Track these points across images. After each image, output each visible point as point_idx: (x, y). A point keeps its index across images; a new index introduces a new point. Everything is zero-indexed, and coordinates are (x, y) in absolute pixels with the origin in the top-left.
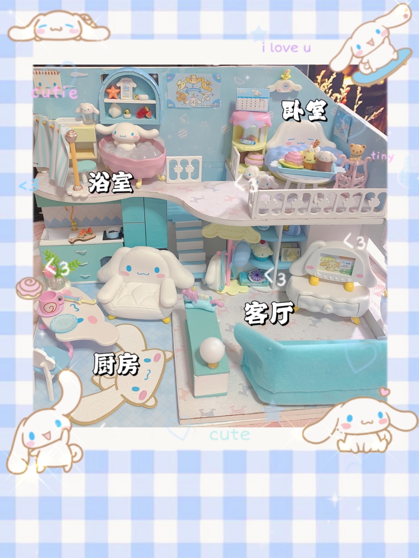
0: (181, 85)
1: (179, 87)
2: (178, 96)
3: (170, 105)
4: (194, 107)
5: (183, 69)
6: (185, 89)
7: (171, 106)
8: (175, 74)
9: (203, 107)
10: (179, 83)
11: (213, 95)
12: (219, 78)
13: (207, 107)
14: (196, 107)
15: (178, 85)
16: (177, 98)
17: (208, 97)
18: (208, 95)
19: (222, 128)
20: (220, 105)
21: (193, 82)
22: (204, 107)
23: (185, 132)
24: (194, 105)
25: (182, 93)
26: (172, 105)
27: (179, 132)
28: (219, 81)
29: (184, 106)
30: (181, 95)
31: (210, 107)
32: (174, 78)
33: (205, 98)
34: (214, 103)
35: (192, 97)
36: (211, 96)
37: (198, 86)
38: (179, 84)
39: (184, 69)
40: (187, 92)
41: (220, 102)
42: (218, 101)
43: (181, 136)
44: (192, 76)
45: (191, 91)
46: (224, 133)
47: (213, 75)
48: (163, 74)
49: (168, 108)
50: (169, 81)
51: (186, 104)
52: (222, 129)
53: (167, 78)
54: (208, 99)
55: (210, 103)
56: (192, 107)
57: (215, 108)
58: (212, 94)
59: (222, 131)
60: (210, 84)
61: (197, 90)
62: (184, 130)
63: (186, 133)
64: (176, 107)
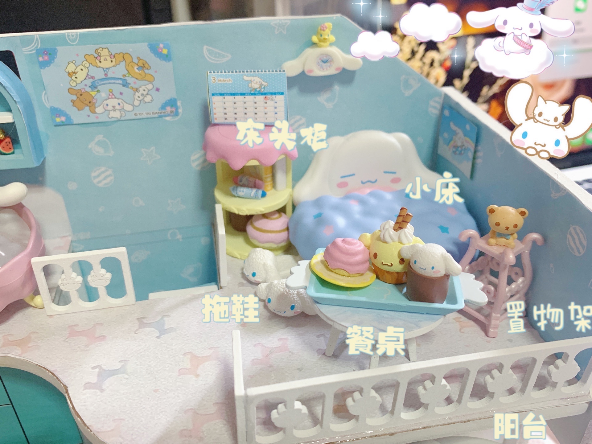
0: (75, 73)
1: (74, 78)
2: (74, 98)
3: (58, 120)
4: (116, 119)
5: (73, 36)
6: (89, 82)
7: (62, 122)
8: (56, 49)
9: (139, 117)
11: (158, 90)
12: (165, 51)
13: (149, 116)
14: (122, 119)
16: (73, 101)
17: (147, 94)
18: (147, 90)
19: (193, 158)
20: (180, 111)
21: (106, 64)
22: (142, 116)
23: (107, 173)
24: (116, 115)
25: (83, 91)
26: (63, 119)
27: (93, 174)
28: (167, 58)
29: (93, 119)
31: (156, 115)
32: (55, 58)
33: (141, 98)
34: (163, 107)
35: (109, 98)
36: (154, 92)
37: (120, 71)
39: (77, 35)
40: (93, 87)
41: (179, 103)
42: (172, 103)
43: (99, 182)
44: (99, 51)
45: (103, 84)
46: (198, 168)
47: (149, 44)
48: (24, 49)
49: (56, 126)
50: (44, 65)
51: (96, 115)
52: (194, 161)
53: (38, 60)
54: (148, 98)
55: (155, 108)
56: (113, 119)
57: (168, 118)
58: (155, 88)
59: (194, 165)
60: (146, 66)
61: (117, 82)
62: (103, 169)
63: (110, 175)
64: (74, 123)
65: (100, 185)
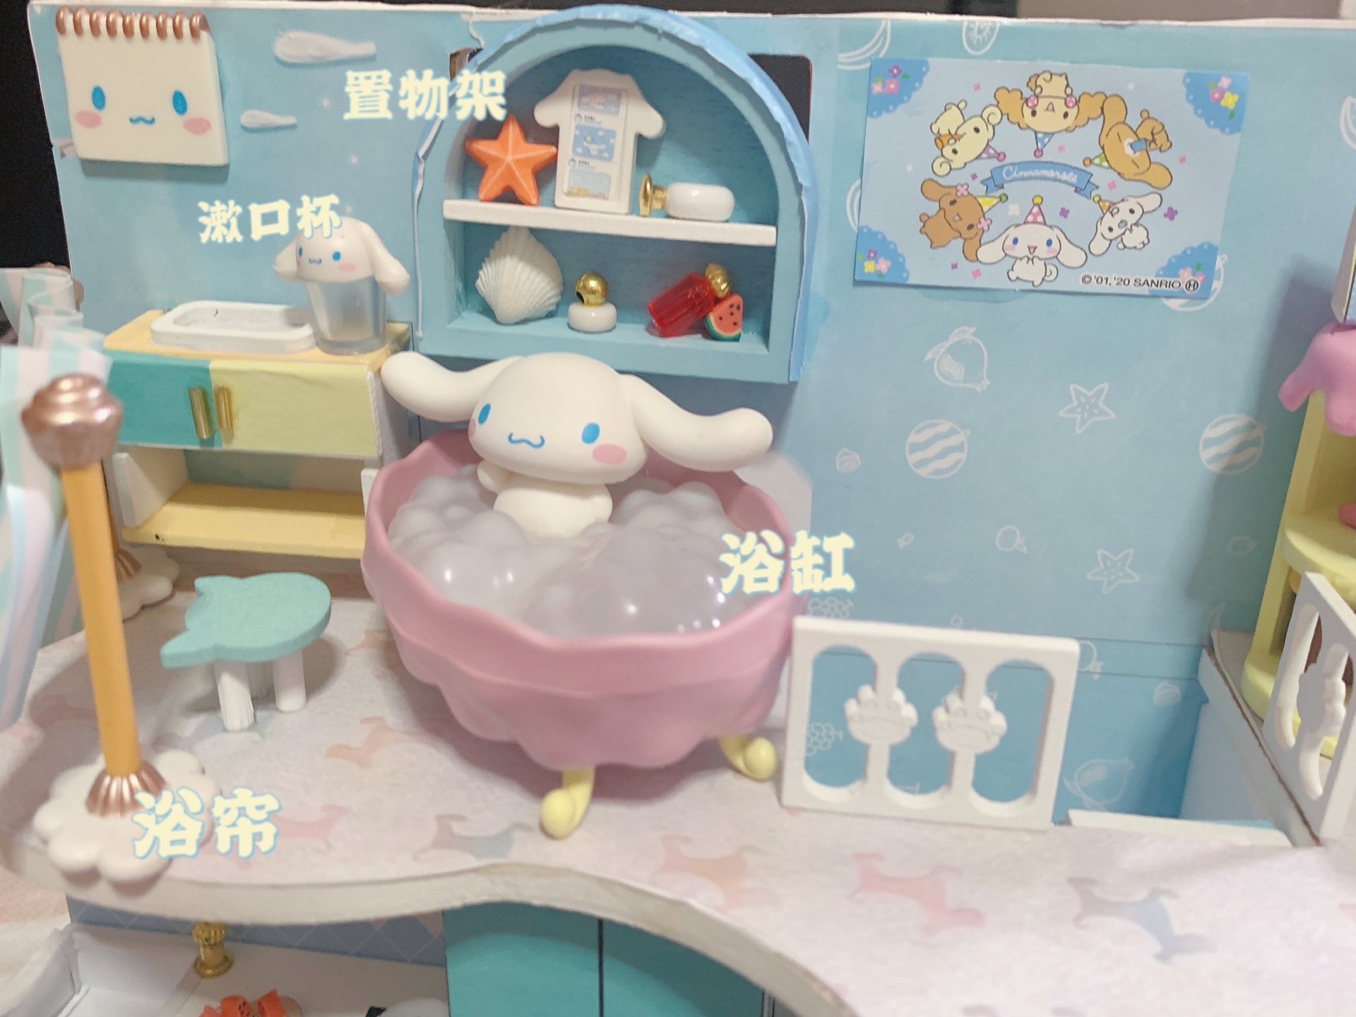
0: (956, 137)
1: (947, 150)
2: (932, 208)
3: (869, 267)
4: (1030, 286)
5: (980, 31)
6: (985, 168)
7: (879, 274)
8: (926, 64)
9: (1093, 287)
10: (949, 122)
11: (1171, 214)
12: (1230, 101)
13: (1123, 289)
15: (939, 137)
16: (925, 219)
17: (1136, 224)
18: (1138, 212)
19: (1209, 433)
20: (1217, 285)
21: (1045, 121)
22: (1103, 288)
23: (954, 441)
24: (1031, 273)
25: (962, 190)
26: (884, 265)
27: (913, 438)
28: (1230, 121)
29: (963, 277)
30: (953, 203)
31: (1145, 290)
32: (915, 89)
34: (1172, 268)
35: (1025, 223)
36: (1157, 222)
37: (1082, 144)
38: (944, 131)
39: (992, 30)
40: (994, 183)
41: (1219, 263)
42: (1201, 259)
43: (923, 463)
44: (1040, 81)
45: (1023, 179)
46: (1215, 468)
47: (1188, 75)
48: (842, 57)
49: (857, 283)
50: (877, 106)
52: (1209, 443)
53: (870, 88)
54: (1136, 237)
55: (1147, 267)
56: (1018, 286)
57: (1174, 304)
58: (1164, 209)
59: (1207, 454)
60: (1160, 139)
61: (1064, 177)
62: (945, 426)
63: (960, 448)
64: (909, 282)
65: (924, 472)
